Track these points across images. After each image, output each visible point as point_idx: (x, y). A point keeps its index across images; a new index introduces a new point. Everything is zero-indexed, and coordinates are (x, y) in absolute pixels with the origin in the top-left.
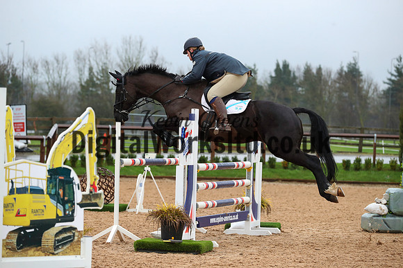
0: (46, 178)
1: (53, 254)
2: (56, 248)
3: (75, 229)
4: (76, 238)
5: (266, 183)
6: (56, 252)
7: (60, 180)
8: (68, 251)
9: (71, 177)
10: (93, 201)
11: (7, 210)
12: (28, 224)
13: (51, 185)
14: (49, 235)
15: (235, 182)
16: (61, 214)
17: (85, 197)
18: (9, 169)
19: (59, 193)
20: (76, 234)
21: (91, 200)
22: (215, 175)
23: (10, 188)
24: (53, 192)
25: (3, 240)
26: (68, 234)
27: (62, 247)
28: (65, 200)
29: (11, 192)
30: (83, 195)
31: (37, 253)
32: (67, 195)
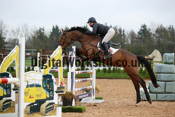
1: (45, 115)
8: (51, 114)
9: (52, 79)
11: (25, 95)
13: (44, 83)
14: (43, 107)
15: (87, 79)
16: (48, 97)
17: (58, 88)
18: (26, 76)
19: (47, 87)
23: (27, 85)
24: (45, 86)
25: (24, 109)
28: (50, 90)
31: (38, 115)
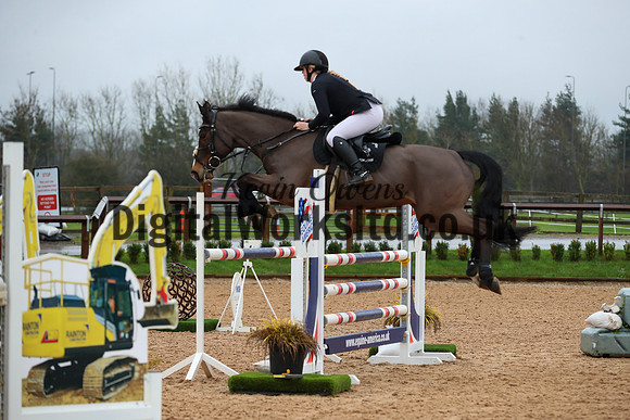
0: (87, 282)
1: (102, 400)
2: (106, 390)
3: (135, 360)
4: (136, 374)
5: (432, 283)
6: (105, 398)
7: (110, 285)
8: (125, 394)
9: (127, 279)
10: (162, 317)
11: (27, 333)
12: (61, 353)
13: (96, 293)
14: (95, 371)
15: (383, 282)
16: (112, 337)
17: (148, 310)
18: (30, 270)
19: (108, 306)
20: (137, 368)
21: (158, 315)
22: (353, 272)
23: (32, 298)
24: (99, 303)
25: (23, 380)
26: (124, 369)
27: (116, 389)
28: (118, 316)
29: (34, 305)
30: (147, 308)
31: (76, 399)
32: (121, 308)
